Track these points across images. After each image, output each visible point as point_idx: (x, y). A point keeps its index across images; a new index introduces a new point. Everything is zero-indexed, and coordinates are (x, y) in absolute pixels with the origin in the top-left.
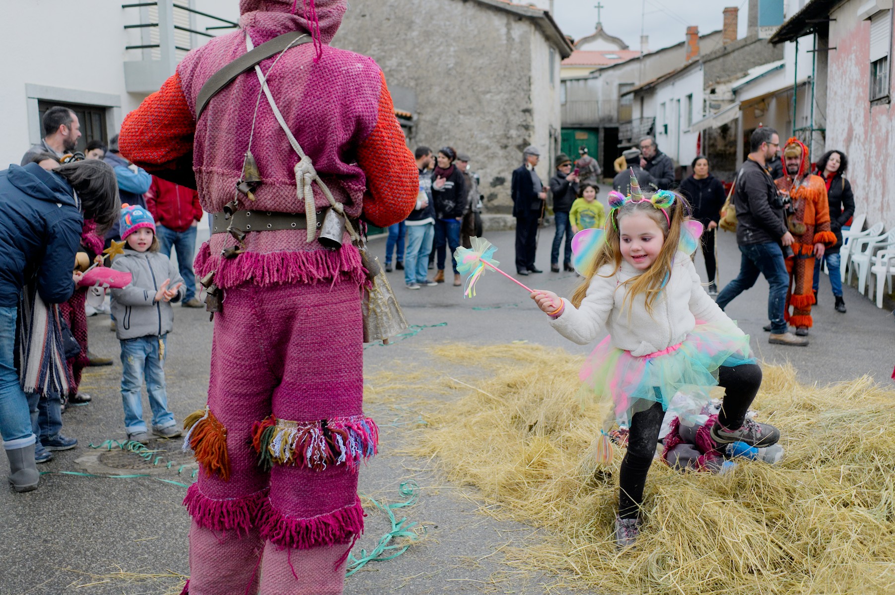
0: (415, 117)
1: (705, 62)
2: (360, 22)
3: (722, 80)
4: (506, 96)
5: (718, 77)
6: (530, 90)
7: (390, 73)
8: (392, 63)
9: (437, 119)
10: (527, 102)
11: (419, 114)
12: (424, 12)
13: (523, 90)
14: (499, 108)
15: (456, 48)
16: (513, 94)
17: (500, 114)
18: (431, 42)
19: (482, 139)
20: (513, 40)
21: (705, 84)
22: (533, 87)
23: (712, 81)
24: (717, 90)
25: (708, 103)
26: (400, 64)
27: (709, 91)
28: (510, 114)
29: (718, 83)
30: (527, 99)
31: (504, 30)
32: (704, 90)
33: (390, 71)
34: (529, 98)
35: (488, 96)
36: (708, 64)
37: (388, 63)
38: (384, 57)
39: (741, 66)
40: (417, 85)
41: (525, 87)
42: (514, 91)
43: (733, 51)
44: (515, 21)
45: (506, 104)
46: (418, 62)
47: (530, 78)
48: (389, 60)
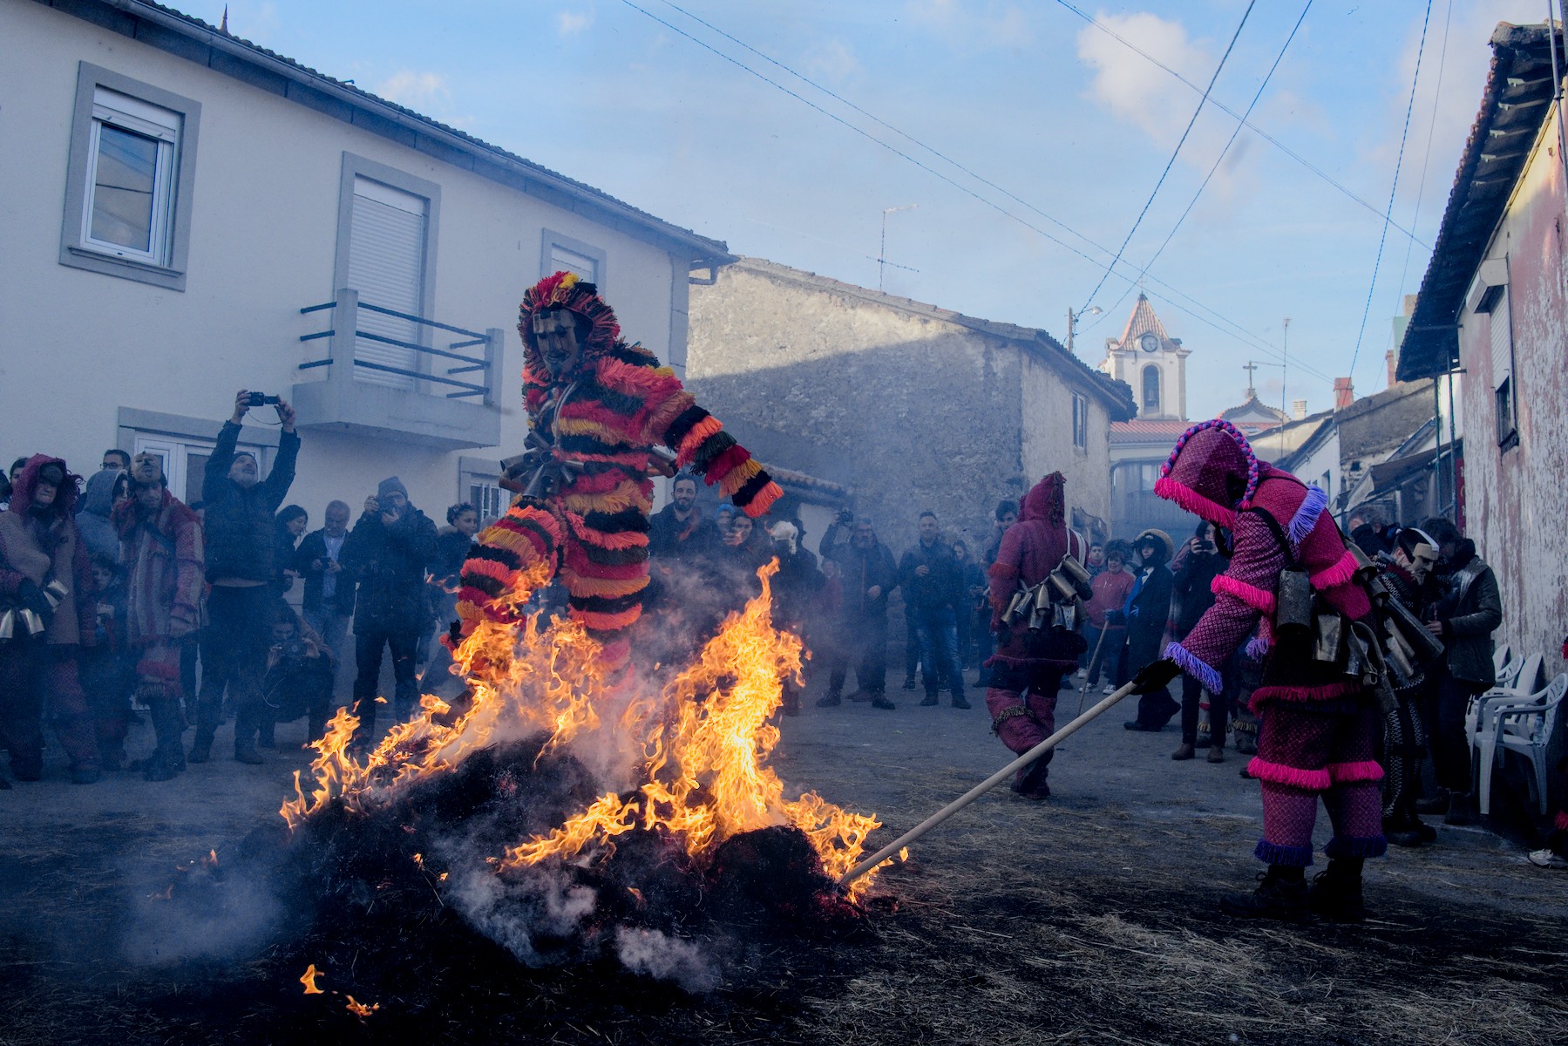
0: (850, 492)
1: (1339, 423)
2: (777, 356)
3: (1368, 449)
4: (984, 459)
5: (1363, 445)
6: (1020, 450)
7: (816, 428)
8: (819, 413)
9: (881, 495)
10: (1015, 469)
11: (855, 486)
12: (865, 339)
13: (1010, 450)
14: (973, 477)
15: (911, 390)
16: (995, 457)
17: (974, 486)
18: (875, 381)
19: (947, 524)
20: (995, 374)
21: (1342, 456)
22: (1025, 446)
23: (1352, 451)
24: (1361, 465)
25: (1348, 483)
26: (830, 415)
27: (1348, 466)
28: (989, 487)
29: (1363, 454)
30: (1014, 464)
31: (980, 362)
32: (1342, 464)
33: (816, 424)
34: (1019, 462)
35: (957, 459)
36: (1347, 426)
37: (814, 413)
38: (808, 404)
39: (1397, 429)
40: (853, 444)
41: (1012, 445)
42: (996, 452)
43: (1384, 406)
44: (997, 348)
45: (983, 472)
46: (855, 410)
47: (1020, 431)
48: (815, 409)
